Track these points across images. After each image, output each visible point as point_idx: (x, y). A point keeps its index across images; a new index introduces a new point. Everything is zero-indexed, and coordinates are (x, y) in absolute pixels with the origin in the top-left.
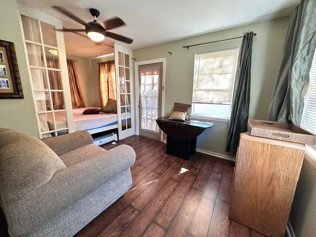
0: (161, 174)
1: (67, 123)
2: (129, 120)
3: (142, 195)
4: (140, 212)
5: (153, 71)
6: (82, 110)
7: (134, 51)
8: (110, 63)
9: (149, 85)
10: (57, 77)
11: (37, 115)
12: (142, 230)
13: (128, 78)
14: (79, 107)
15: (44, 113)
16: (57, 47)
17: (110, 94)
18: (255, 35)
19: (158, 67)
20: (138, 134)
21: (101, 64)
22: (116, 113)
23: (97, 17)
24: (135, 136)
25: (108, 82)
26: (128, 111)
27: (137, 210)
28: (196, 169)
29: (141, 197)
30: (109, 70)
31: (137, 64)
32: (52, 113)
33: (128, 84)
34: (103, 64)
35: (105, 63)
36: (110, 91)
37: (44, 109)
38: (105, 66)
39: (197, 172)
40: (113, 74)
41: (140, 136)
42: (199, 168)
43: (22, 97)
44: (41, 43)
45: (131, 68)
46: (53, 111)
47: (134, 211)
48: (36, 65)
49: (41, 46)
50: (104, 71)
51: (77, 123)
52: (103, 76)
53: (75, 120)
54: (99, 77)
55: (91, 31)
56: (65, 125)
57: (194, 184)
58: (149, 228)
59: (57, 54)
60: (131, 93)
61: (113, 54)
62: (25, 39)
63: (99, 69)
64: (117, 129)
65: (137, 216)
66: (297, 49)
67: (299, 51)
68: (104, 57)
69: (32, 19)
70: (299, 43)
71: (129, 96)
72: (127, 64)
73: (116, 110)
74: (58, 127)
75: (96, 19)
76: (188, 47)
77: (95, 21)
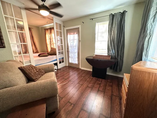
0: (82, 85)
1: (30, 61)
2: (63, 58)
3: (74, 96)
4: (74, 105)
5: (74, 33)
6: (37, 54)
7: (64, 22)
8: (51, 29)
9: (72, 40)
10: (23, 37)
11: (14, 57)
12: (77, 114)
13: (61, 37)
14: (35, 53)
15: (17, 56)
16: (22, 19)
17: (52, 45)
18: (127, 12)
19: (77, 30)
20: (67, 65)
21: (46, 30)
22: (56, 55)
23: (44, 2)
24: (66, 66)
25: (50, 39)
26: (62, 54)
27: (73, 104)
28: (100, 81)
29: (74, 97)
30: (51, 33)
31: (65, 29)
32: (22, 56)
33: (61, 40)
34: (47, 29)
35: (48, 29)
36: (51, 44)
37: (17, 53)
38: (48, 31)
39: (100, 82)
40: (53, 35)
41: (68, 66)
42: (101, 80)
43: (4, 47)
44: (13, 17)
45: (62, 31)
46: (22, 55)
47: (71, 105)
48: (11, 29)
49: (13, 19)
50: (48, 34)
51: (36, 60)
52: (48, 36)
53: (34, 59)
54: (46, 37)
55: (41, 9)
56: (29, 62)
57: (100, 89)
58: (80, 113)
59: (23, 24)
60: (63, 44)
61: (53, 24)
62: (4, 14)
63: (45, 32)
64: (57, 63)
65: (73, 107)
66: (148, 19)
67: (150, 20)
68: (48, 26)
69: (7, 3)
70: (150, 16)
71: (62, 46)
72: (60, 29)
73: (56, 53)
74: (26, 63)
75: (44, 3)
76: (92, 19)
77: (43, 4)
